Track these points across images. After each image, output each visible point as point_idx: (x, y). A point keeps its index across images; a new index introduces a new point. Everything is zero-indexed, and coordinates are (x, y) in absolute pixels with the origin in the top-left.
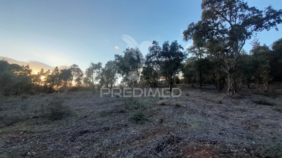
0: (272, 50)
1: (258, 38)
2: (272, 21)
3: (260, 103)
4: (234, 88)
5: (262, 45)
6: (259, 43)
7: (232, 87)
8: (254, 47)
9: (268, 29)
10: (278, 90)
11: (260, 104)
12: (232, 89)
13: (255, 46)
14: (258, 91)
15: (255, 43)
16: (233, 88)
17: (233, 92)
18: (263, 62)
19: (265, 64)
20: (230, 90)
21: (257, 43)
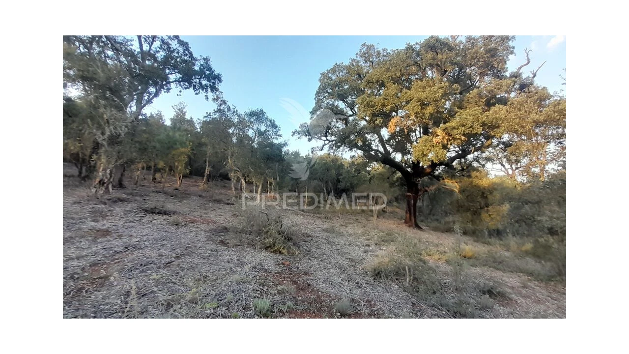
0: (199, 130)
1: (185, 105)
2: (204, 82)
3: (153, 211)
4: (111, 180)
5: (188, 117)
6: (185, 112)
7: (109, 176)
8: (177, 116)
9: (197, 92)
10: (192, 189)
11: (153, 213)
12: (106, 180)
13: (179, 115)
14: (164, 187)
15: (179, 110)
16: (109, 180)
17: (107, 188)
18: (183, 144)
19: (184, 147)
20: (101, 183)
21: (182, 110)
